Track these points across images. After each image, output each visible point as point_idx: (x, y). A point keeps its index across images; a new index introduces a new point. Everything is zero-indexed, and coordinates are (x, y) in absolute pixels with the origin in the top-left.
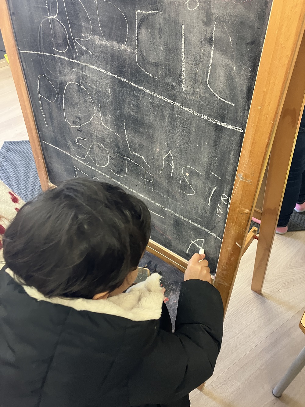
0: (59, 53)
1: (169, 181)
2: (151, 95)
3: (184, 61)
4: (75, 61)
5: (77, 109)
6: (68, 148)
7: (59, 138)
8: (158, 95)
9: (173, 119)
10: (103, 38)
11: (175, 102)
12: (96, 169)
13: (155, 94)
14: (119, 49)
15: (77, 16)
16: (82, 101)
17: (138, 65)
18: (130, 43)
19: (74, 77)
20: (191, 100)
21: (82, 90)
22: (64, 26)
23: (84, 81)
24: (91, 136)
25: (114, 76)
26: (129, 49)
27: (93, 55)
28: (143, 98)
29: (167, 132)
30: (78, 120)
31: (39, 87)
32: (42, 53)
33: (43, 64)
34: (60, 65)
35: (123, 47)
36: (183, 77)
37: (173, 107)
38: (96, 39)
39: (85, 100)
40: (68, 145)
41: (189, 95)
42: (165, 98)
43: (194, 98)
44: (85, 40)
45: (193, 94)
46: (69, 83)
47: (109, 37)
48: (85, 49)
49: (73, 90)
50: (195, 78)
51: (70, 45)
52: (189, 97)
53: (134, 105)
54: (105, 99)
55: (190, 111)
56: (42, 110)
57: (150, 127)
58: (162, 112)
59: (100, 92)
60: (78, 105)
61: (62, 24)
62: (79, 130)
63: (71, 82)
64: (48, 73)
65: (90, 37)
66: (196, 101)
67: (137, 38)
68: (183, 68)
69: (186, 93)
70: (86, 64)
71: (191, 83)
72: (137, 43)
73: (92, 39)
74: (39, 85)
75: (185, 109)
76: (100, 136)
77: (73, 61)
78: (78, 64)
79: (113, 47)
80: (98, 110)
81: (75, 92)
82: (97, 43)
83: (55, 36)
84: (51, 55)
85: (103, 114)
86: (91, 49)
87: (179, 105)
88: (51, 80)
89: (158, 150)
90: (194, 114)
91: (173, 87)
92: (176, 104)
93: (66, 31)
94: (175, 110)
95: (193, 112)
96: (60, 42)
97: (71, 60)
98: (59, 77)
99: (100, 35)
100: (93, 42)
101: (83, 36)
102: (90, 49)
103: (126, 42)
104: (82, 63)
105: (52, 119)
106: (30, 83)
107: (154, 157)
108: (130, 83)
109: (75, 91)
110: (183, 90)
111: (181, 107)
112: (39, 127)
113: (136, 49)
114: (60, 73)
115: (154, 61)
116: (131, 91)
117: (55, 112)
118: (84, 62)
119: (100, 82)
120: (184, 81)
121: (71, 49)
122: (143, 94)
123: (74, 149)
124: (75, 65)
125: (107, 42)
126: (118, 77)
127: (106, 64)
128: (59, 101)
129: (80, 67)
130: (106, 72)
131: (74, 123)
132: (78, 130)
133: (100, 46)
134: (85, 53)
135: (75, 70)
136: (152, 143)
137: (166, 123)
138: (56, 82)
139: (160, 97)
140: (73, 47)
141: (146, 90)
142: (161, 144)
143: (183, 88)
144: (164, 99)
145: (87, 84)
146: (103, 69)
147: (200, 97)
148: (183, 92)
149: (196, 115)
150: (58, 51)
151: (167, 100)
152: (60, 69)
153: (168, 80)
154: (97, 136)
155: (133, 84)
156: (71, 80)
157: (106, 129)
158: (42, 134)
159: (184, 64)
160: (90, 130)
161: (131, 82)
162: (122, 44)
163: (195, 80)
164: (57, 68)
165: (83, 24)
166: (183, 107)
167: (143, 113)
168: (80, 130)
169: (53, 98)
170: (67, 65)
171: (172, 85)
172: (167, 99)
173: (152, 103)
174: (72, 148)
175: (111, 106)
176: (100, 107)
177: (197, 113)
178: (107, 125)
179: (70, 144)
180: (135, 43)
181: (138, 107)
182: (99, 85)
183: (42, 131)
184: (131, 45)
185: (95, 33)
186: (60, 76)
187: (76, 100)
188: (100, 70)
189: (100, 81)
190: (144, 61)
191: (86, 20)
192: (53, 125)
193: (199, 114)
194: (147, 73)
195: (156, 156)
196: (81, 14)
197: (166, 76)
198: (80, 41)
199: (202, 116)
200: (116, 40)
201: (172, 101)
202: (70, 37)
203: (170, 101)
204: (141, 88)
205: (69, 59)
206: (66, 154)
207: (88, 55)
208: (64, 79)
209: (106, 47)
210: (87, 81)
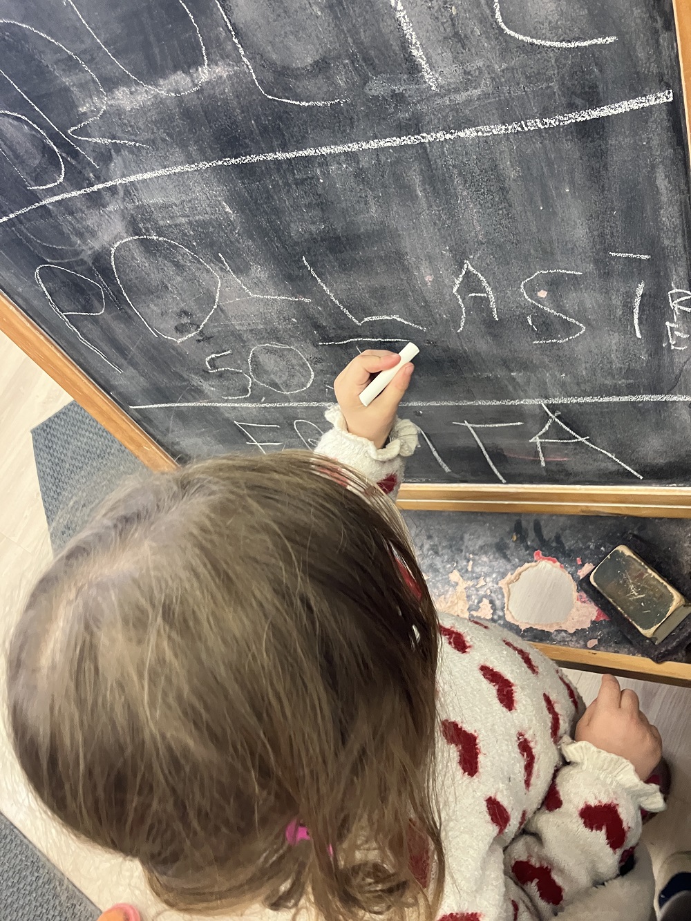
0: (52, 192)
1: (495, 336)
2: (346, 153)
3: (400, 7)
4: (101, 186)
5: (168, 296)
6: (198, 393)
7: (163, 381)
8: (364, 144)
9: (437, 182)
10: (137, 84)
11: (425, 135)
12: (289, 402)
13: (354, 147)
14: (196, 85)
15: (42, 72)
16: (171, 270)
17: (270, 97)
18: (219, 52)
19: (119, 226)
20: (469, 101)
21: (157, 245)
22: (23, 117)
23: (149, 220)
24: (238, 337)
25: (220, 163)
26: (222, 71)
27: (137, 144)
28: (326, 175)
29: (435, 224)
30: (185, 320)
31: (49, 297)
32: (12, 216)
33: (29, 240)
34: (69, 218)
35: (204, 74)
36: (417, 53)
37: (425, 149)
38: (123, 98)
39: (177, 265)
40: (193, 386)
41: (457, 90)
42: (388, 140)
43: (476, 92)
44: (95, 120)
45: (469, 80)
46: (116, 246)
47: (152, 71)
48: (107, 141)
49: (133, 258)
50: (456, 34)
51: (64, 155)
52: (461, 97)
53: (309, 206)
54: (226, 233)
55: (480, 134)
56: (88, 344)
57: (381, 233)
58: (397, 178)
59: (204, 224)
60: (166, 287)
61: (16, 114)
62: (201, 338)
63: (118, 243)
64: (53, 253)
65: (103, 103)
66: (486, 95)
67: (230, 28)
68: (405, 28)
69: (448, 91)
70: (133, 178)
71: (448, 55)
72: (236, 41)
73: (112, 105)
74: (47, 294)
75: (462, 134)
76: (262, 327)
77: (95, 188)
78: (113, 190)
79: (177, 91)
80: (221, 269)
81: (144, 260)
82: (128, 108)
83: (17, 156)
84: (33, 207)
85: (240, 270)
86: (123, 131)
87: (438, 135)
88: (69, 266)
89: (429, 278)
90: (495, 133)
91: (399, 98)
92: (428, 138)
93: (35, 126)
94: (434, 153)
95: (489, 132)
96: (37, 162)
97: (88, 190)
98: (84, 248)
99: (123, 81)
100: (119, 112)
101: (85, 114)
102: (119, 135)
103: (205, 58)
104: (120, 181)
105: (121, 350)
106: (25, 300)
107: (426, 302)
108: (271, 156)
109: (139, 258)
110: (433, 88)
111: (448, 136)
112: (102, 382)
113: (245, 59)
114: (80, 235)
115: (310, 60)
116: (284, 177)
117: (119, 330)
118: (124, 176)
119: (190, 201)
120: (423, 63)
121: (74, 162)
122: (321, 165)
123: (213, 386)
124: (107, 196)
125: (154, 90)
126: (233, 161)
127: (183, 146)
128: (116, 302)
129: (121, 193)
130: (193, 166)
131: (181, 329)
132: (199, 341)
133: (143, 111)
134: (112, 151)
135: (111, 208)
136: (406, 270)
137: (423, 202)
138: (83, 262)
139: (374, 144)
140: (75, 154)
141: (325, 150)
142: (430, 258)
143: (431, 84)
144: (389, 144)
145: (161, 223)
146: (182, 164)
147: (493, 79)
148: (437, 94)
149: (503, 132)
150: (44, 187)
151: (397, 142)
152: (74, 228)
153: (377, 87)
154: (251, 330)
155: (280, 156)
156: (115, 239)
157: (266, 303)
158: (120, 394)
159: (402, 14)
160: (226, 326)
161: (274, 151)
162: (197, 70)
163: (457, 39)
164: (66, 229)
165: (67, 80)
166: (452, 133)
167: (344, 212)
168: (205, 338)
169: (96, 303)
170: (84, 208)
171: (394, 95)
172: (394, 138)
173: (360, 175)
174: (206, 386)
175: (250, 243)
176: (223, 259)
177: (504, 127)
178: (264, 292)
179: (196, 380)
180: (230, 43)
181: (323, 204)
182: (193, 208)
183: (114, 388)
184: (225, 56)
185: (110, 83)
186: (84, 242)
187: (155, 277)
188: (177, 171)
189: (190, 198)
190: (282, 76)
191: (70, 65)
192: (134, 365)
193: (510, 127)
194: (307, 104)
195: (429, 297)
196: (47, 60)
197: (365, 80)
198: (83, 131)
199: (521, 126)
200: (176, 68)
201: (412, 138)
202: (54, 137)
203: (407, 140)
204: (310, 152)
205: (82, 191)
206: (199, 407)
207: (125, 153)
208: (96, 245)
209: (159, 102)
210: (157, 215)
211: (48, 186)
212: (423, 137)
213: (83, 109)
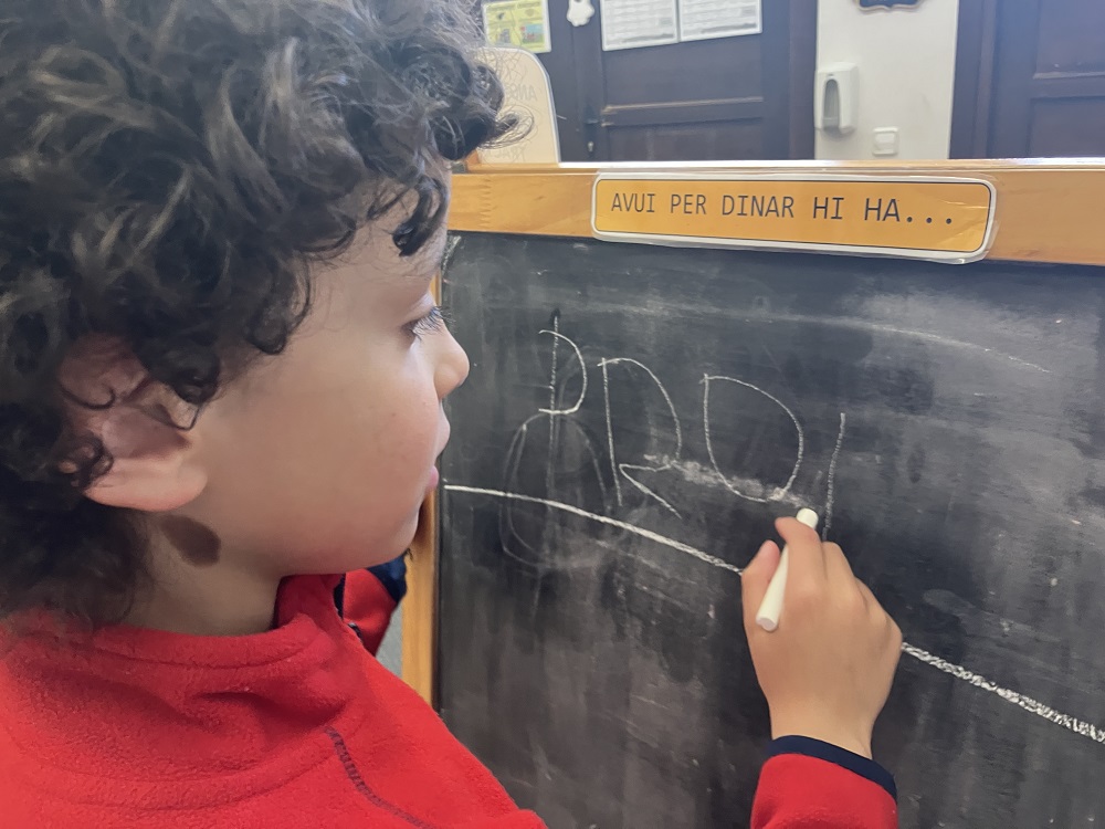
4: (609, 521)
5: (587, 653)
6: (528, 771)
7: (506, 734)
10: (712, 467)
11: (960, 669)
14: (764, 498)
15: (639, 413)
16: (610, 630)
18: (804, 488)
19: (595, 562)
20: (1026, 666)
21: (616, 600)
23: (627, 575)
24: (622, 740)
26: (796, 501)
27: (673, 510)
32: (510, 495)
33: (505, 523)
34: (558, 527)
35: (779, 494)
37: (953, 681)
38: (691, 470)
39: (620, 632)
43: (1039, 663)
44: (652, 471)
45: (1037, 648)
47: (733, 467)
48: (647, 491)
49: (584, 597)
50: (1044, 602)
55: (1022, 703)
59: (677, 612)
64: (514, 546)
65: (670, 464)
66: (1045, 671)
67: (829, 476)
73: (675, 469)
76: (656, 746)
77: (603, 519)
78: (618, 530)
79: (743, 492)
80: (660, 662)
81: (592, 605)
82: (688, 479)
83: (560, 456)
84: (535, 500)
86: (669, 493)
87: (975, 678)
91: (953, 621)
92: (963, 674)
94: (959, 694)
95: (1033, 708)
96: (572, 470)
97: (595, 517)
98: (547, 559)
99: (703, 459)
100: (678, 476)
101: (647, 461)
102: (663, 493)
103: (789, 484)
104: (630, 528)
105: (493, 674)
106: (451, 569)
109: (589, 601)
111: (985, 685)
114: (554, 547)
117: (510, 653)
118: (637, 525)
119: (681, 584)
121: (603, 489)
124: (607, 532)
125: (723, 479)
127: (714, 536)
129: (623, 537)
130: (709, 557)
133: (701, 488)
134: (645, 502)
135: (602, 543)
137: (920, 732)
138: (534, 571)
140: (610, 485)
145: (637, 585)
146: (700, 549)
149: (1048, 716)
151: (927, 658)
152: (554, 538)
154: (641, 743)
160: (619, 720)
162: (775, 488)
164: (546, 534)
165: (653, 431)
166: (990, 684)
170: (578, 529)
171: (950, 615)
172: (926, 653)
174: (545, 770)
175: (709, 656)
177: (1052, 712)
180: (822, 486)
182: (678, 591)
184: (808, 492)
185: (689, 453)
186: (551, 556)
188: (689, 552)
189: (683, 581)
191: (667, 422)
196: (651, 409)
198: (632, 473)
200: (758, 476)
201: (946, 664)
202: (605, 461)
203: (939, 663)
205: (590, 515)
207: (655, 509)
208: (560, 563)
210: (640, 576)
213: (647, 457)
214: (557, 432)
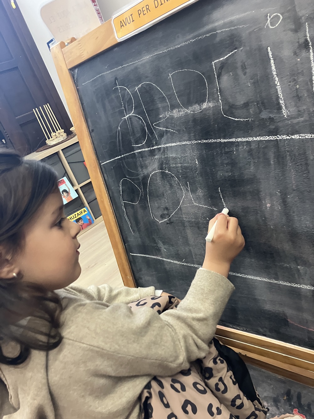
0: (139, 148)
2: (247, 142)
3: (278, 84)
4: (156, 147)
5: (163, 199)
6: (158, 251)
7: (147, 242)
8: (254, 138)
9: (280, 159)
10: (182, 108)
12: (194, 264)
13: (250, 139)
14: (201, 110)
15: (153, 101)
16: (168, 187)
17: (225, 116)
18: (213, 98)
19: (156, 165)
20: (298, 123)
21: (166, 175)
22: (141, 118)
23: (167, 164)
24: (182, 223)
25: (200, 142)
26: (211, 105)
27: (174, 131)
28: (237, 150)
30: (166, 212)
31: (121, 193)
32: (122, 156)
33: (124, 167)
34: (141, 159)
35: (205, 105)
36: (281, 102)
37: (278, 142)
38: (176, 113)
39: (171, 185)
40: (158, 247)
41: (295, 118)
42: (264, 137)
43: (302, 119)
44: (163, 120)
45: (300, 114)
46: (152, 173)
47: (188, 103)
48: (164, 129)
49: (157, 180)
50: (298, 96)
51: (148, 133)
52: (295, 121)
53: (227, 164)
54: (193, 173)
55: (301, 137)
56: (126, 218)
57: (253, 180)
58: (265, 154)
59: (186, 168)
60: (164, 195)
61: (139, 116)
62: (169, 222)
63: (154, 172)
64: (130, 174)
65: (168, 114)
66: (305, 121)
67: (218, 89)
68: (279, 92)
69: (290, 117)
70: (168, 145)
71: (293, 103)
72: (219, 94)
73: (170, 115)
74: (121, 191)
75: (293, 137)
76: (193, 220)
78: (159, 149)
79: (194, 111)
80: (186, 189)
82: (176, 117)
83: (133, 132)
84: (131, 153)
85: (193, 191)
86: (171, 126)
87: (284, 137)
88: (133, 180)
89: (268, 205)
90: (307, 137)
91: (271, 120)
92: (280, 137)
93: (144, 121)
94: (281, 144)
95: (304, 137)
96: (139, 135)
97: (151, 148)
98: (141, 173)
99: (178, 106)
100: (172, 118)
101: (161, 118)
102: (169, 127)
103: (207, 100)
104: (163, 146)
105: (137, 222)
106: (113, 193)
107: (265, 218)
108: (219, 140)
109: (159, 180)
111: (288, 137)
112: (125, 238)
113: (220, 101)
114: (142, 167)
115: (242, 102)
116: (221, 150)
117: (140, 212)
118: (165, 144)
119: (184, 157)
120: (283, 106)
121: (151, 137)
122: (236, 146)
123: (165, 249)
124: (157, 152)
125: (186, 110)
126: (205, 141)
127: (189, 133)
128: (144, 200)
129: (162, 151)
130: (190, 142)
131: (162, 217)
132: (167, 223)
133: (180, 118)
134: (165, 133)
135: (156, 157)
137: (273, 167)
138: (138, 179)
139: (258, 139)
140: (152, 133)
141: (239, 140)
142: (271, 195)
143: (285, 115)
144: (264, 139)
145: (171, 165)
146: (187, 141)
147: (309, 114)
148: (286, 119)
149: (310, 137)
150: (137, 146)
151: (267, 138)
152: (141, 164)
153: (264, 115)
154: (189, 221)
155: (222, 141)
156: (154, 170)
157: (199, 208)
158: (129, 245)
159: (279, 87)
160: (180, 217)
162: (203, 104)
163: (298, 98)
164: (138, 164)
165: (160, 105)
167: (240, 168)
168: (170, 223)
169: (136, 199)
170: (147, 156)
171: (270, 118)
173: (250, 152)
174: (163, 248)
175: (201, 179)
176: (189, 185)
177: (311, 135)
178: (199, 203)
179: (161, 245)
180: (217, 94)
181: (233, 164)
182: (185, 160)
183: (128, 242)
185: (173, 107)
186: (142, 170)
187: (161, 190)
188: (184, 144)
189: (185, 156)
190: (231, 108)
191: (163, 100)
192: (139, 231)
194: (237, 120)
196: (156, 97)
197: (261, 111)
198: (158, 125)
200: (196, 103)
201: (274, 137)
202: (148, 126)
203: (272, 138)
204: (233, 140)
205: (149, 149)
206: (157, 259)
207: (169, 134)
208: (145, 172)
209: (187, 115)
210: (171, 162)
211: (139, 145)
212: (278, 137)
213: (161, 116)
214: (130, 124)
